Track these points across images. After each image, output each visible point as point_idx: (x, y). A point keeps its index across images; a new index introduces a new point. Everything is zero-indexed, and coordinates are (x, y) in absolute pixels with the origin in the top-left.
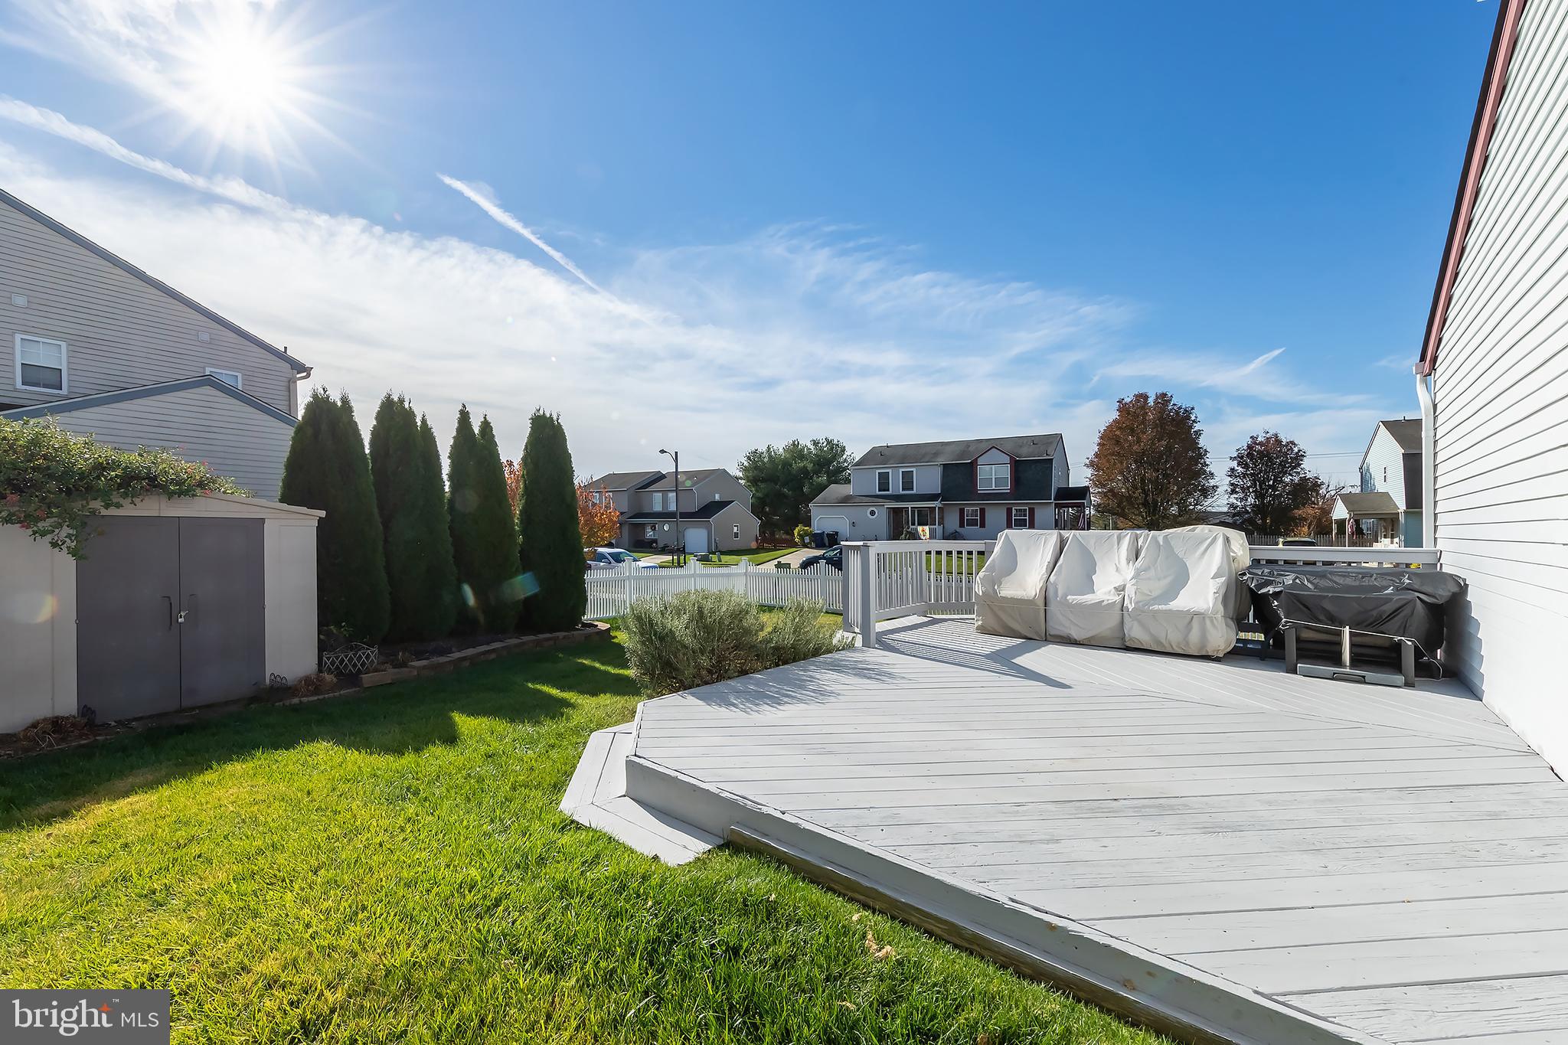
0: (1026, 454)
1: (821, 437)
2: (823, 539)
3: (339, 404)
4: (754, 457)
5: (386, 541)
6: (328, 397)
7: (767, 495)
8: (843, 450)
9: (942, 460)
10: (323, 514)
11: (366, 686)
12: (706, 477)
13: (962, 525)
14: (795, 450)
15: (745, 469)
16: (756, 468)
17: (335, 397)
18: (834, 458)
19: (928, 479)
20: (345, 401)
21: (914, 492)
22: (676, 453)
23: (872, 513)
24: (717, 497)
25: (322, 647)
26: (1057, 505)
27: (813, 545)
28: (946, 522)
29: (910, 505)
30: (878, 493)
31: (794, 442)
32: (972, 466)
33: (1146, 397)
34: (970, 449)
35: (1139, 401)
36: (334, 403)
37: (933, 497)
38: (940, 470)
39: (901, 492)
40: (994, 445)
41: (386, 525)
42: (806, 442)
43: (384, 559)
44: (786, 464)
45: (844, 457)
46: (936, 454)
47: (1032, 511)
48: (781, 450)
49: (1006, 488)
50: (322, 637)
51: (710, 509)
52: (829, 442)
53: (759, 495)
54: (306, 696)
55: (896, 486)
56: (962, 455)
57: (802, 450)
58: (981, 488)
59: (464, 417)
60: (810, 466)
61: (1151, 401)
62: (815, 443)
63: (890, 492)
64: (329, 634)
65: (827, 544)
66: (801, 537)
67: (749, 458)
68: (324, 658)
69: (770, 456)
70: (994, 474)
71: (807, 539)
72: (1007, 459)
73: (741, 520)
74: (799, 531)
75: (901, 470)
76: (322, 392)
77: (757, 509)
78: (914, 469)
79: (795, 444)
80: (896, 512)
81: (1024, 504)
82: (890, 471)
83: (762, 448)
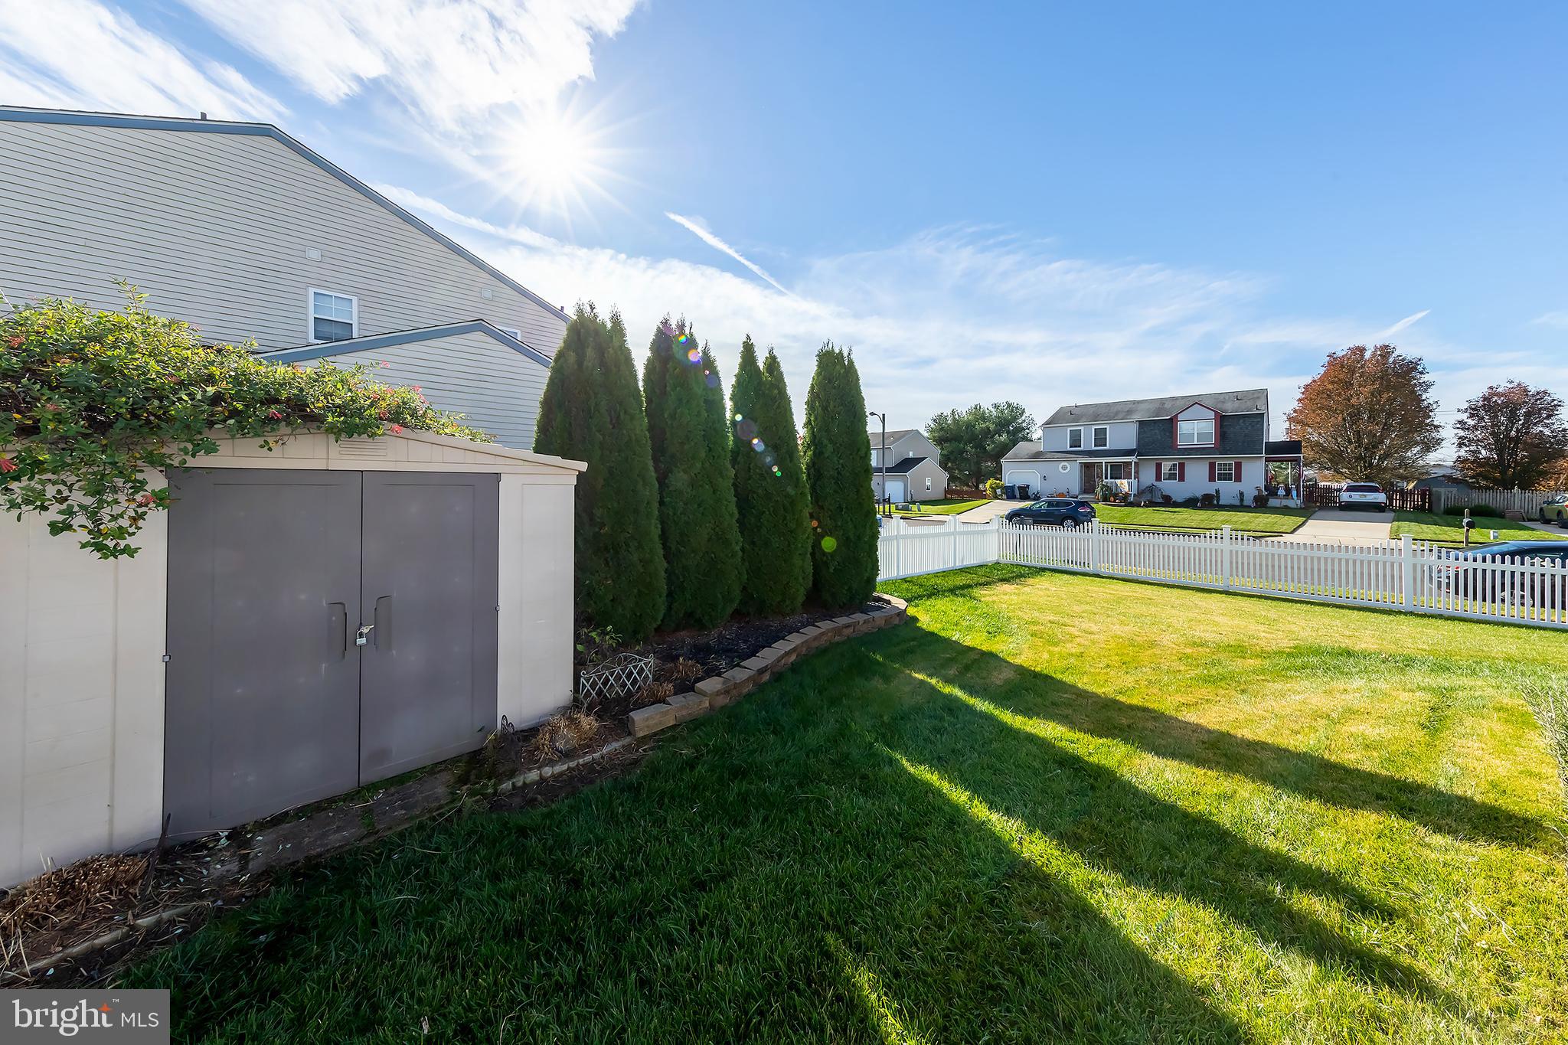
0: (1230, 408)
1: (1002, 400)
2: (1013, 491)
3: (609, 325)
4: (940, 420)
5: (661, 503)
6: (596, 316)
7: (952, 453)
8: (1023, 411)
9: (1138, 417)
10: (583, 466)
11: (640, 734)
12: (903, 436)
13: (1158, 478)
14: (978, 414)
15: (932, 431)
16: (942, 429)
17: (604, 315)
18: (1015, 419)
19: (1122, 436)
20: (616, 320)
21: (1108, 447)
22: (884, 415)
23: (1064, 468)
24: (911, 455)
25: (579, 662)
26: (1268, 460)
27: (1004, 497)
28: (1141, 476)
29: (1103, 460)
30: (1069, 449)
31: (976, 406)
32: (1172, 422)
33: (1362, 350)
34: (1166, 406)
35: (1356, 354)
36: (603, 325)
37: (1129, 453)
38: (1136, 426)
39: (1093, 448)
40: (1196, 402)
41: (662, 480)
42: (987, 405)
43: (659, 526)
44: (969, 425)
45: (1023, 418)
46: (1130, 412)
47: (1238, 465)
48: (964, 413)
49: (1211, 442)
50: (580, 647)
51: (905, 465)
52: (1009, 405)
53: (945, 452)
54: (551, 763)
55: (1088, 442)
56: (1158, 412)
57: (984, 412)
58: (1181, 443)
59: (748, 349)
60: (992, 427)
61: (1368, 355)
62: (996, 406)
63: (1082, 448)
64: (590, 642)
65: (1018, 496)
66: (993, 489)
67: (935, 421)
68: (582, 679)
69: (954, 419)
70: (1196, 430)
71: (999, 491)
72: (1212, 415)
73: (932, 476)
74: (991, 484)
75: (1094, 428)
76: (589, 309)
77: (943, 465)
78: (1107, 427)
79: (977, 408)
80: (1087, 466)
81: (1230, 459)
82: (1082, 428)
83: (947, 412)
